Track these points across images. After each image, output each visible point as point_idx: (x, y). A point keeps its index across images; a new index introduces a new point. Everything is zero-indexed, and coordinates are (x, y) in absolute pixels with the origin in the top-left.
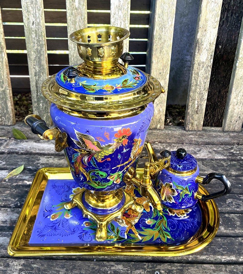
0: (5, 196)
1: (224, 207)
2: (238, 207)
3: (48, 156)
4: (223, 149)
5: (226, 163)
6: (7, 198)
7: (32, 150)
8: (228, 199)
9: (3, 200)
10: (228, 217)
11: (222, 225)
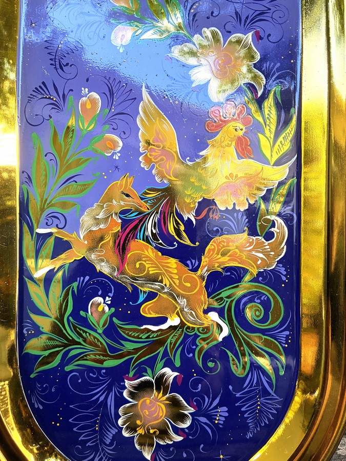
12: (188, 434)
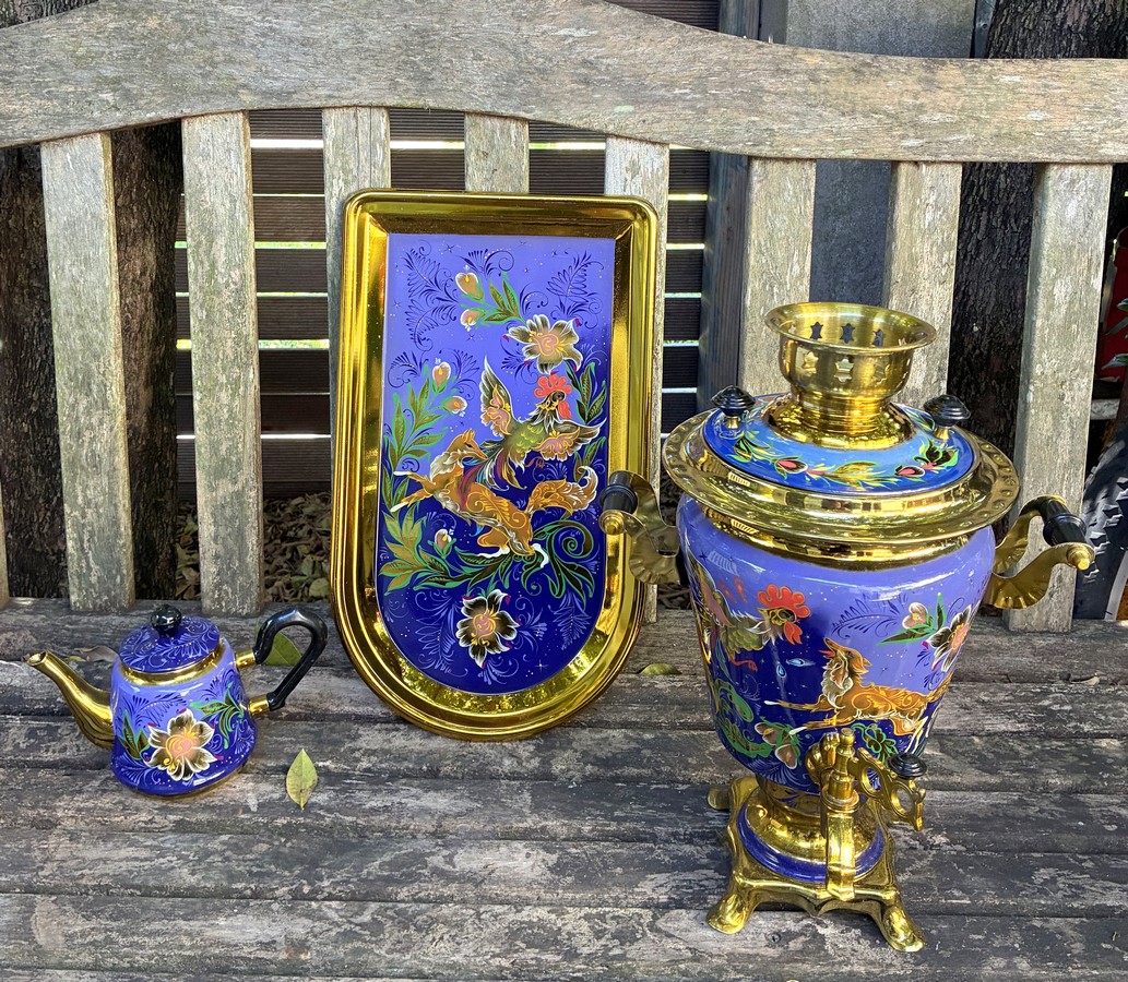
0: (257, 859)
1: (1026, 896)
2: (1075, 896)
3: (384, 726)
4: (1011, 698)
5: (1025, 745)
6: (262, 867)
7: (328, 704)
8: (1038, 870)
9: (250, 872)
10: (1042, 927)
11: (1024, 955)
12: (513, 646)
